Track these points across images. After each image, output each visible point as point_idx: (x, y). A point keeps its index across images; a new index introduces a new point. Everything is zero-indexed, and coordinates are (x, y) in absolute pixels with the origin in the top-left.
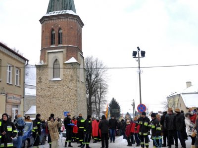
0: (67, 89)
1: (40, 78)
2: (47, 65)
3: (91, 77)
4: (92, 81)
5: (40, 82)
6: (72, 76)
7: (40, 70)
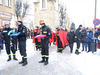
0: (49, 14)
1: (36, 9)
2: (39, 2)
3: (62, 10)
4: (63, 12)
5: (36, 11)
6: (51, 7)
7: (35, 5)
